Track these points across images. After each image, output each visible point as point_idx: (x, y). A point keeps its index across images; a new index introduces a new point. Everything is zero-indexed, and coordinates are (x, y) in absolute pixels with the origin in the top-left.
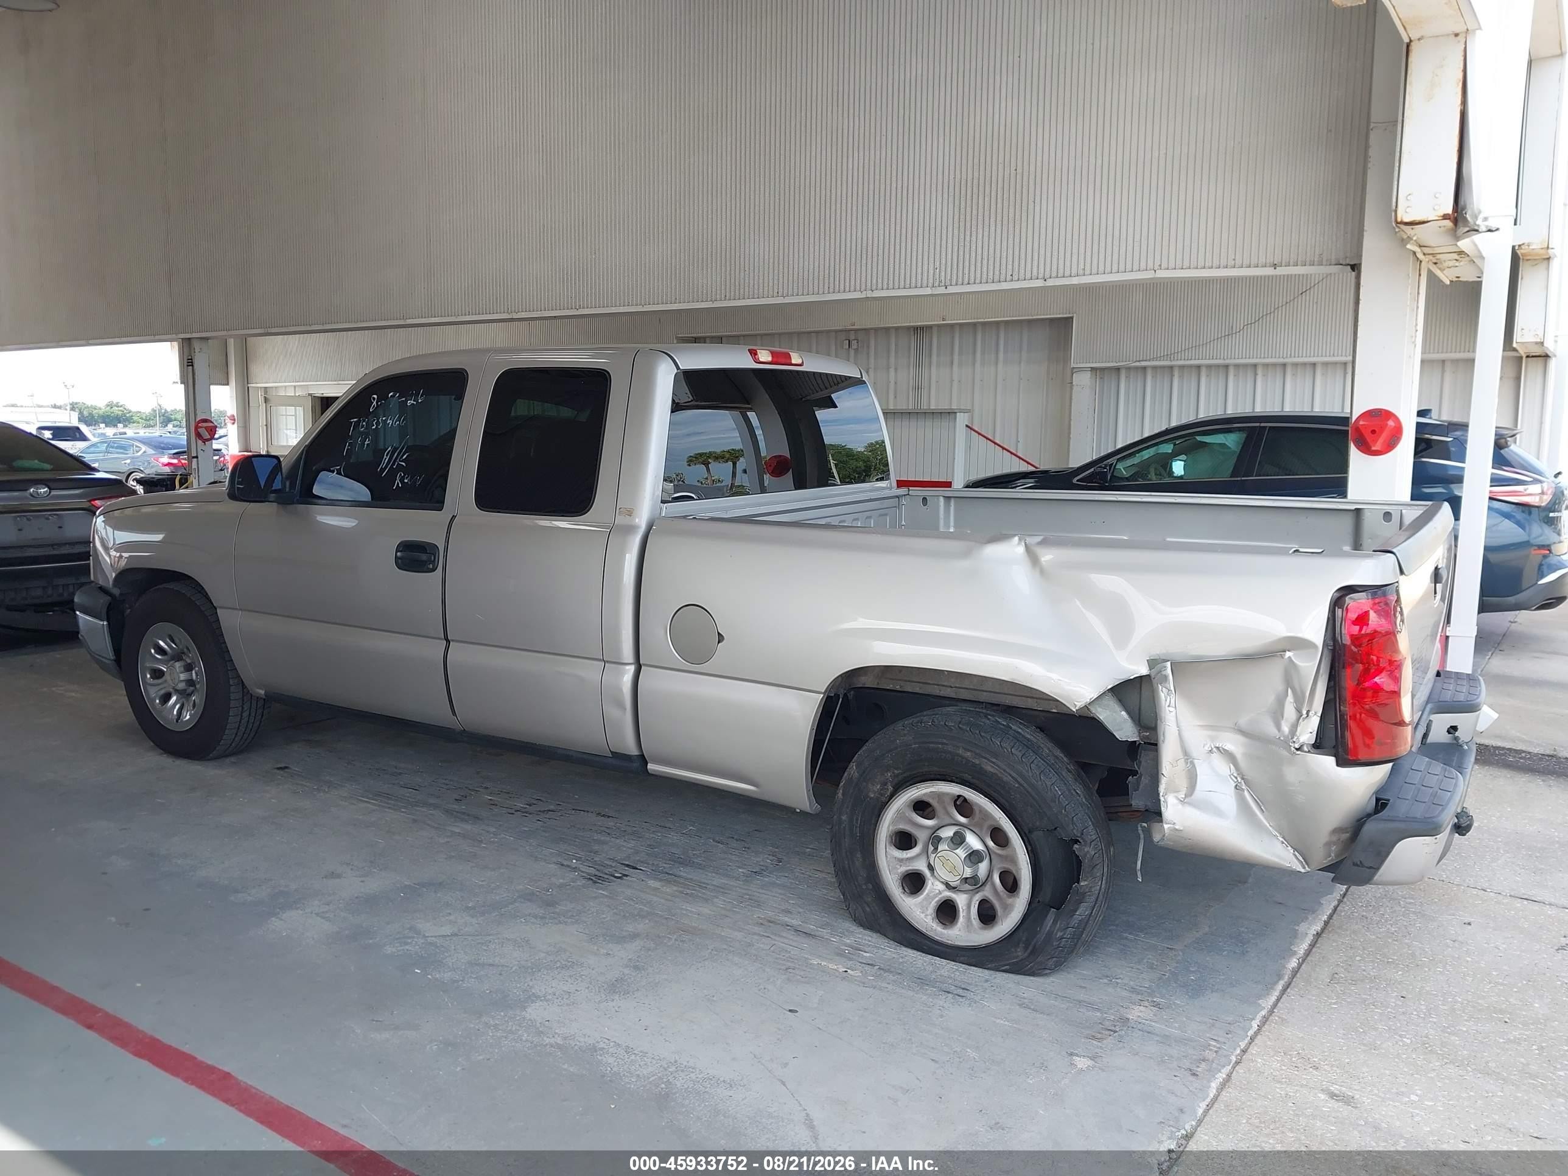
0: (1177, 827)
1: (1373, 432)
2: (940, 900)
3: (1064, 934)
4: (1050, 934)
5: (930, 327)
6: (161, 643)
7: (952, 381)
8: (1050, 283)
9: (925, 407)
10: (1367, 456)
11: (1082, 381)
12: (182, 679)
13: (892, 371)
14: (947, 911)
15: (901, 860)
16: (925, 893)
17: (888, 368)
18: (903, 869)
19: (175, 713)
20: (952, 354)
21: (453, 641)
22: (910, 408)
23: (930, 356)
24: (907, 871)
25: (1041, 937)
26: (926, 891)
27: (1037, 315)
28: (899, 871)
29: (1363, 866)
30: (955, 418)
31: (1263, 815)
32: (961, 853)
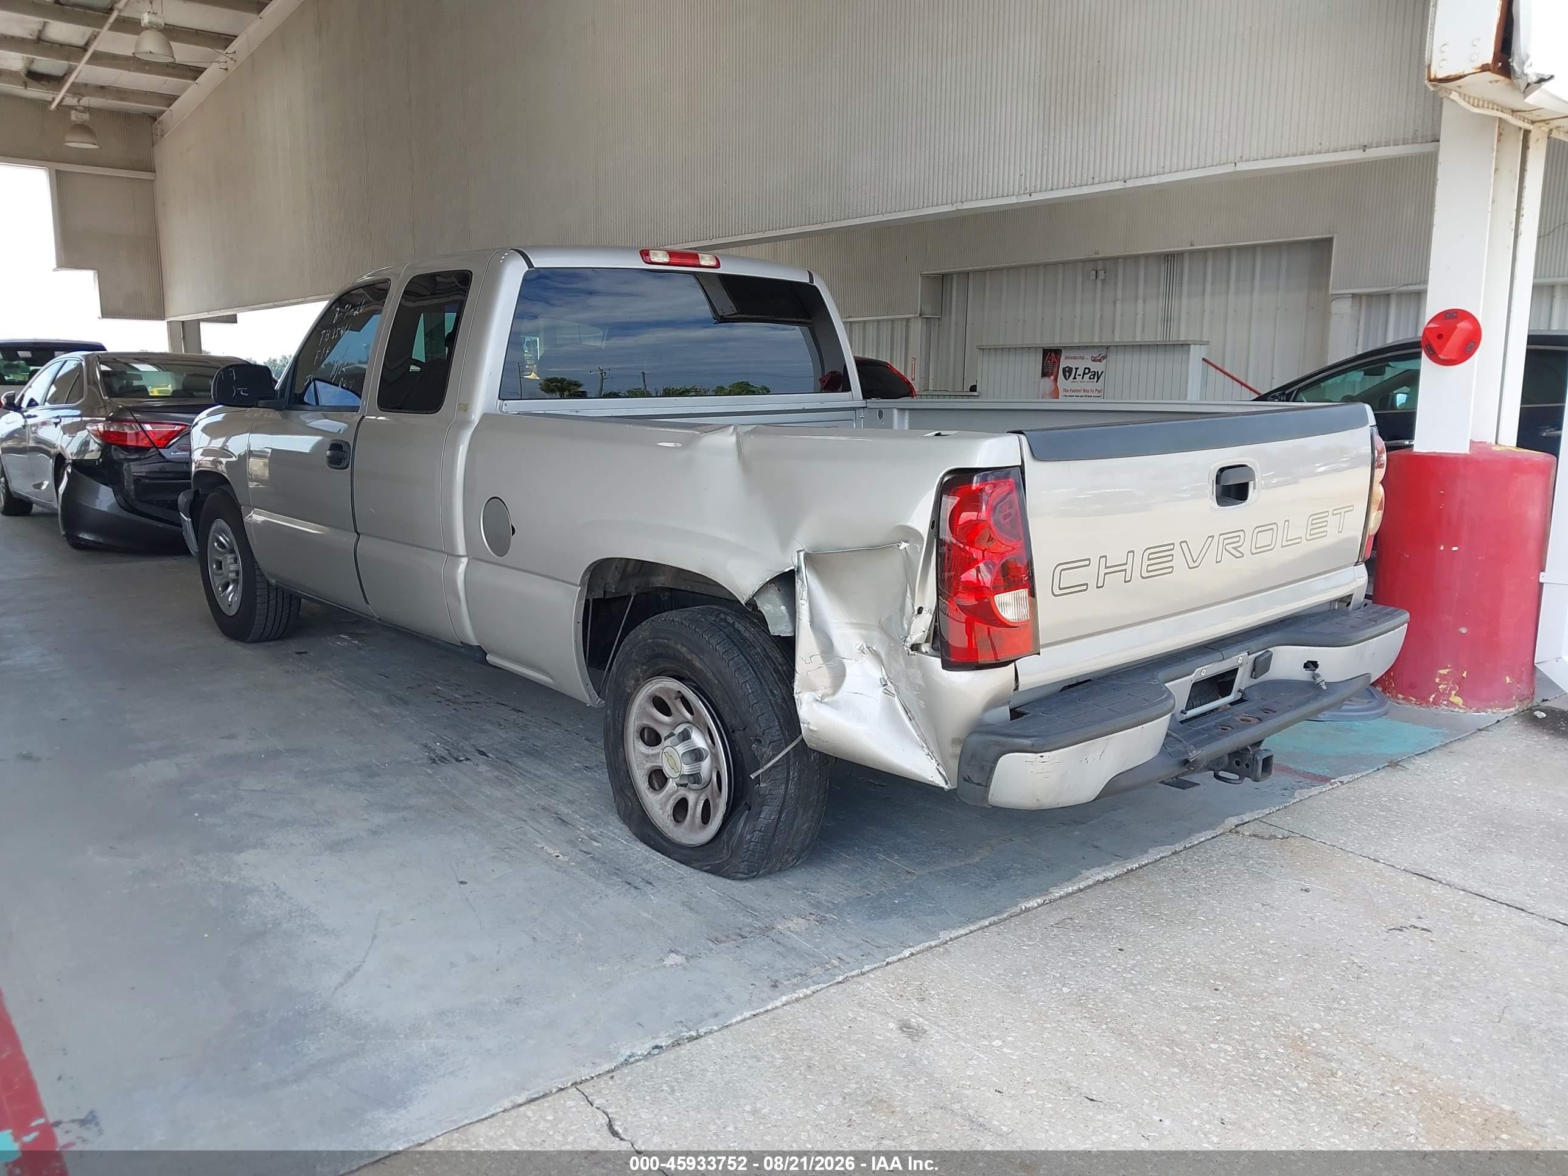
0: (811, 727)
1: (1440, 336)
2: (677, 798)
3: (752, 837)
4: (741, 835)
5: (1181, 254)
6: (221, 538)
7: (1204, 311)
8: (1130, 184)
9: (1174, 338)
10: (1432, 363)
11: (1342, 309)
12: (231, 569)
13: (1140, 302)
14: (681, 807)
15: (647, 756)
16: (666, 790)
17: (1137, 299)
18: (649, 765)
19: (230, 599)
20: (1204, 281)
21: (362, 534)
22: (1158, 340)
23: (1181, 284)
24: (652, 767)
25: (735, 838)
26: (667, 789)
27: (1294, 237)
28: (645, 766)
29: (972, 782)
30: (1189, 350)
31: (912, 724)
32: (681, 749)
